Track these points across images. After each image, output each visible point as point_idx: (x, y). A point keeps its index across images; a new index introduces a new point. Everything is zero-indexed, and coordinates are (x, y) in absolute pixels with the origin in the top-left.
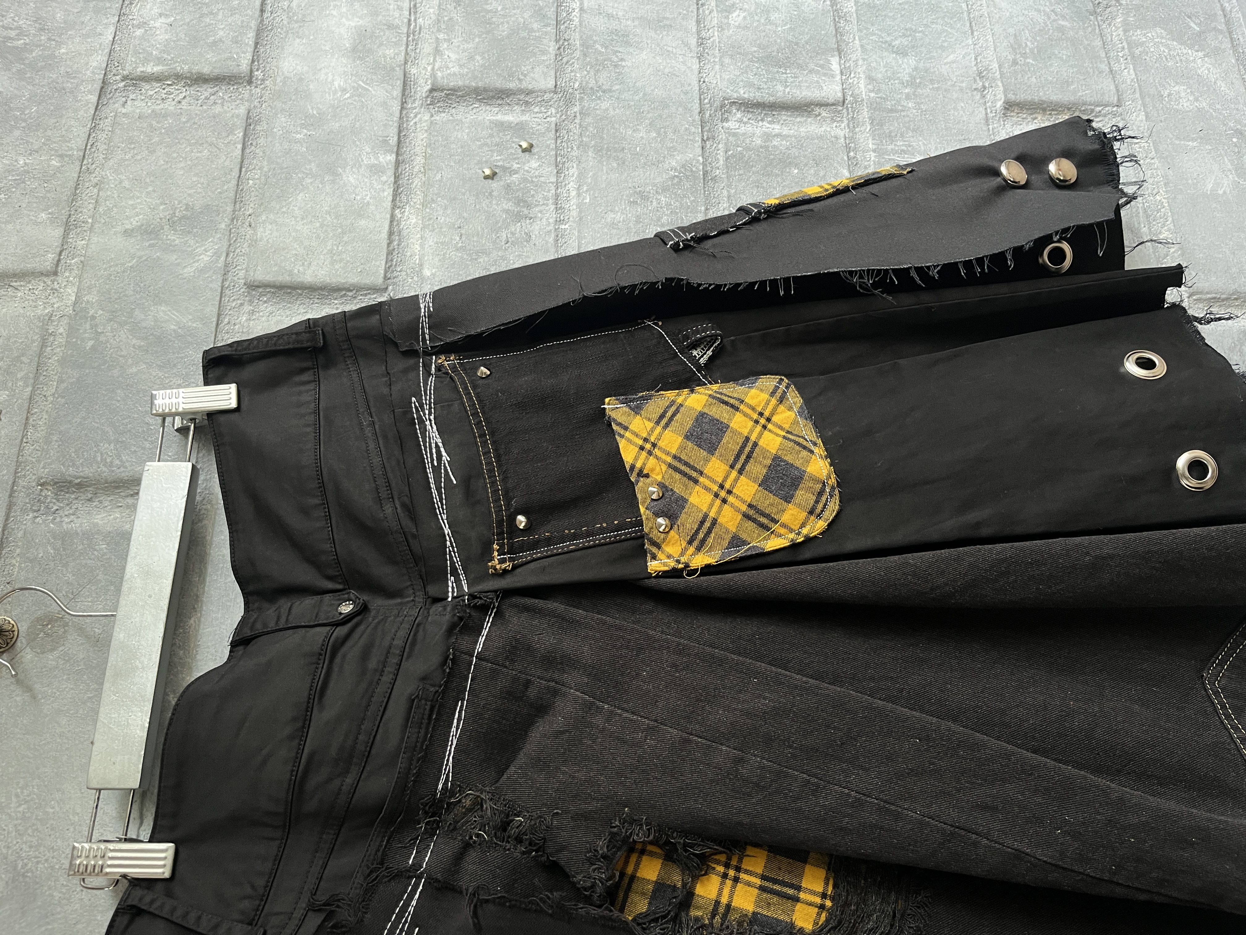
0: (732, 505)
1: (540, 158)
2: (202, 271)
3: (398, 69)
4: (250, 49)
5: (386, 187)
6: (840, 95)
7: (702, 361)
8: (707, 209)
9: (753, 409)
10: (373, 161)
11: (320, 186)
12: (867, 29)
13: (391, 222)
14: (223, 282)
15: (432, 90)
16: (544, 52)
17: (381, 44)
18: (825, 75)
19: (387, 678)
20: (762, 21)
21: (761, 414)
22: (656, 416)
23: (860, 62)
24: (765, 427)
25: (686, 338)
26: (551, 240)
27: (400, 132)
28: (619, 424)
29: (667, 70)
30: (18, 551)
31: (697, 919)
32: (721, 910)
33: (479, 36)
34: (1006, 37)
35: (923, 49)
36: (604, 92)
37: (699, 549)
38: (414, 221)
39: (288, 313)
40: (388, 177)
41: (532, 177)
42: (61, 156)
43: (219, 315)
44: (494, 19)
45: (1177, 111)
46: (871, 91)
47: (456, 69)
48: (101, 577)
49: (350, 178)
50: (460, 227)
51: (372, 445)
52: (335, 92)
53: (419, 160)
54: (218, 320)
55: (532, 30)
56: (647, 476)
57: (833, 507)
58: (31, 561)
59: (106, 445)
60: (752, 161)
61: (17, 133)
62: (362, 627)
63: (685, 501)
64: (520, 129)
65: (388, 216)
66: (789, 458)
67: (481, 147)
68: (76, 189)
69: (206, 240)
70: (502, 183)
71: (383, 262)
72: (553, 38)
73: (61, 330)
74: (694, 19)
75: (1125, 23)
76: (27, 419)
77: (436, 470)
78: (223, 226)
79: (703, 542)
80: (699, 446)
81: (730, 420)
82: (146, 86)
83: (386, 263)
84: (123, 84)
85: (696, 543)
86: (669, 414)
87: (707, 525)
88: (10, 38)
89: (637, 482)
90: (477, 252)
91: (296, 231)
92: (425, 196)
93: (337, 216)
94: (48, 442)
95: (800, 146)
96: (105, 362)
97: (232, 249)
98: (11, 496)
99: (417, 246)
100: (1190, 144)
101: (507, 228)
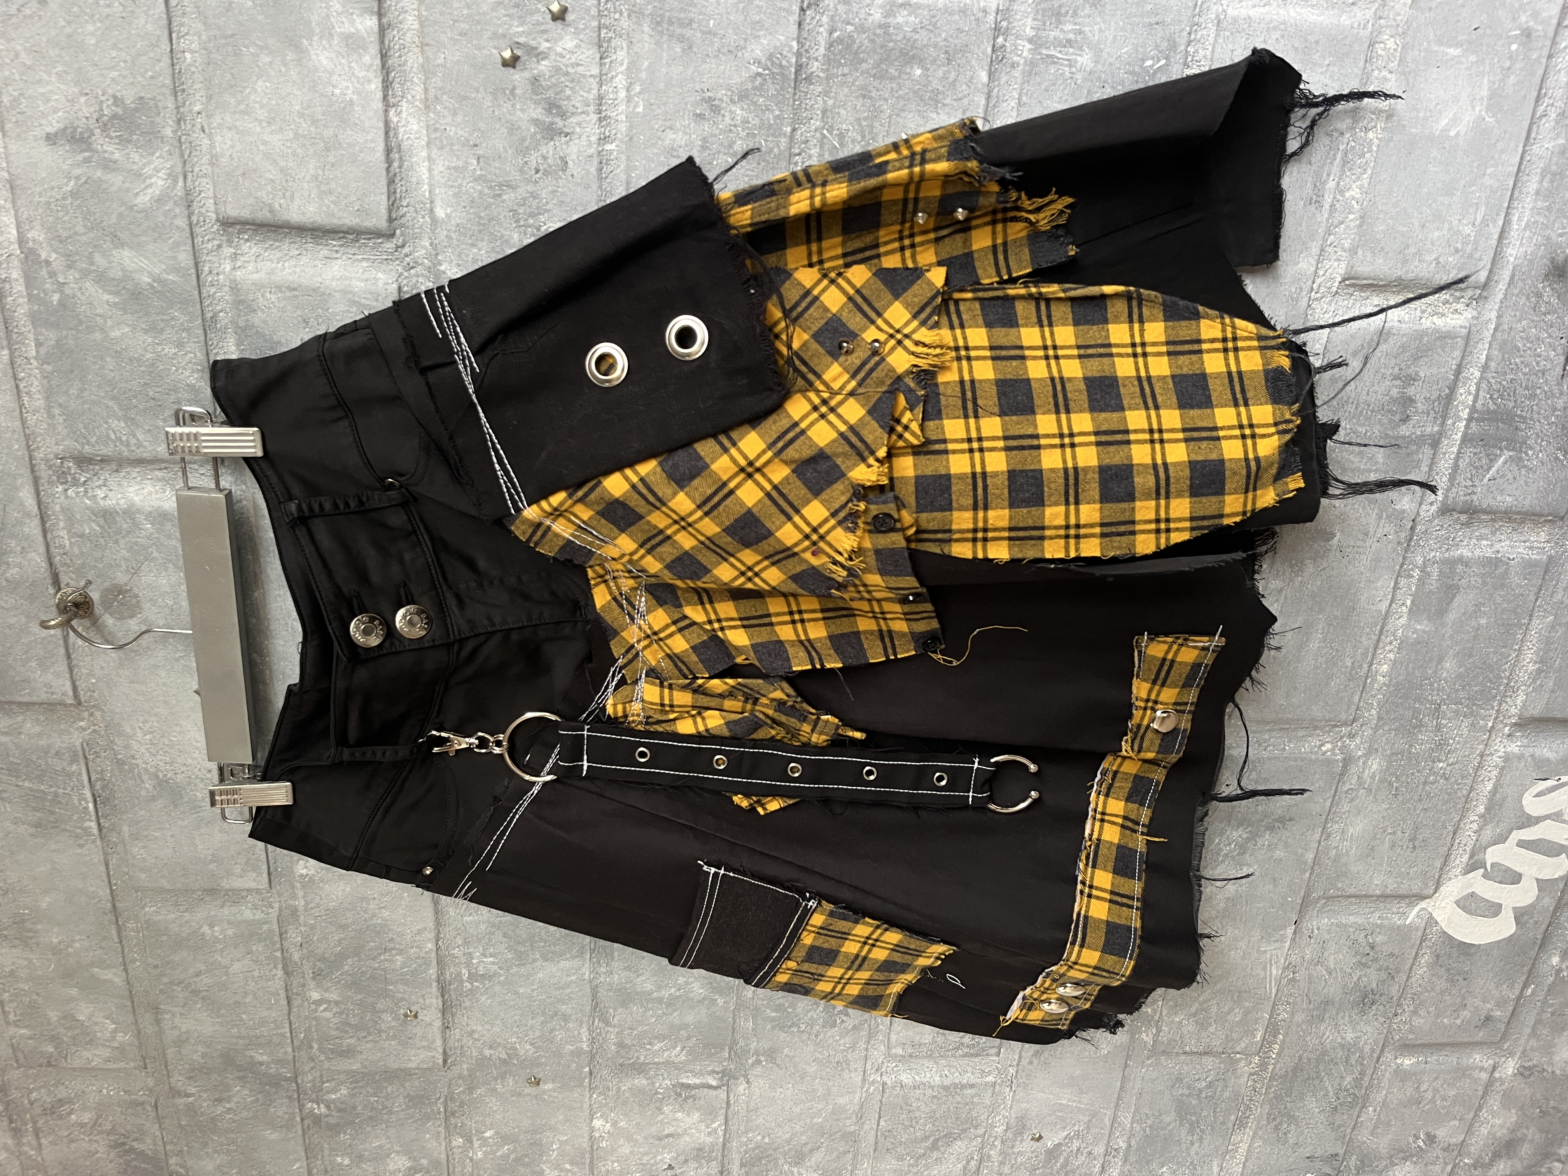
1: (577, 32)
2: (159, 201)
5: (371, 75)
8: (794, 130)
10: (347, 28)
11: (283, 69)
13: (386, 130)
14: (189, 217)
26: (593, 170)
38: (415, 127)
39: (279, 255)
40: (371, 57)
41: (566, 66)
43: (196, 264)
48: (155, 553)
49: (321, 57)
50: (476, 145)
53: (411, 22)
58: (79, 536)
59: (116, 422)
60: (863, 52)
65: (381, 125)
69: (152, 154)
70: (527, 74)
71: (384, 197)
73: (14, 276)
76: (17, 386)
78: (168, 132)
83: (389, 195)
90: (500, 185)
91: (264, 143)
92: (426, 90)
93: (314, 122)
94: (51, 416)
95: (932, 27)
96: (81, 322)
97: (188, 167)
98: (33, 471)
99: (425, 170)
100: (1451, 51)
101: (536, 149)
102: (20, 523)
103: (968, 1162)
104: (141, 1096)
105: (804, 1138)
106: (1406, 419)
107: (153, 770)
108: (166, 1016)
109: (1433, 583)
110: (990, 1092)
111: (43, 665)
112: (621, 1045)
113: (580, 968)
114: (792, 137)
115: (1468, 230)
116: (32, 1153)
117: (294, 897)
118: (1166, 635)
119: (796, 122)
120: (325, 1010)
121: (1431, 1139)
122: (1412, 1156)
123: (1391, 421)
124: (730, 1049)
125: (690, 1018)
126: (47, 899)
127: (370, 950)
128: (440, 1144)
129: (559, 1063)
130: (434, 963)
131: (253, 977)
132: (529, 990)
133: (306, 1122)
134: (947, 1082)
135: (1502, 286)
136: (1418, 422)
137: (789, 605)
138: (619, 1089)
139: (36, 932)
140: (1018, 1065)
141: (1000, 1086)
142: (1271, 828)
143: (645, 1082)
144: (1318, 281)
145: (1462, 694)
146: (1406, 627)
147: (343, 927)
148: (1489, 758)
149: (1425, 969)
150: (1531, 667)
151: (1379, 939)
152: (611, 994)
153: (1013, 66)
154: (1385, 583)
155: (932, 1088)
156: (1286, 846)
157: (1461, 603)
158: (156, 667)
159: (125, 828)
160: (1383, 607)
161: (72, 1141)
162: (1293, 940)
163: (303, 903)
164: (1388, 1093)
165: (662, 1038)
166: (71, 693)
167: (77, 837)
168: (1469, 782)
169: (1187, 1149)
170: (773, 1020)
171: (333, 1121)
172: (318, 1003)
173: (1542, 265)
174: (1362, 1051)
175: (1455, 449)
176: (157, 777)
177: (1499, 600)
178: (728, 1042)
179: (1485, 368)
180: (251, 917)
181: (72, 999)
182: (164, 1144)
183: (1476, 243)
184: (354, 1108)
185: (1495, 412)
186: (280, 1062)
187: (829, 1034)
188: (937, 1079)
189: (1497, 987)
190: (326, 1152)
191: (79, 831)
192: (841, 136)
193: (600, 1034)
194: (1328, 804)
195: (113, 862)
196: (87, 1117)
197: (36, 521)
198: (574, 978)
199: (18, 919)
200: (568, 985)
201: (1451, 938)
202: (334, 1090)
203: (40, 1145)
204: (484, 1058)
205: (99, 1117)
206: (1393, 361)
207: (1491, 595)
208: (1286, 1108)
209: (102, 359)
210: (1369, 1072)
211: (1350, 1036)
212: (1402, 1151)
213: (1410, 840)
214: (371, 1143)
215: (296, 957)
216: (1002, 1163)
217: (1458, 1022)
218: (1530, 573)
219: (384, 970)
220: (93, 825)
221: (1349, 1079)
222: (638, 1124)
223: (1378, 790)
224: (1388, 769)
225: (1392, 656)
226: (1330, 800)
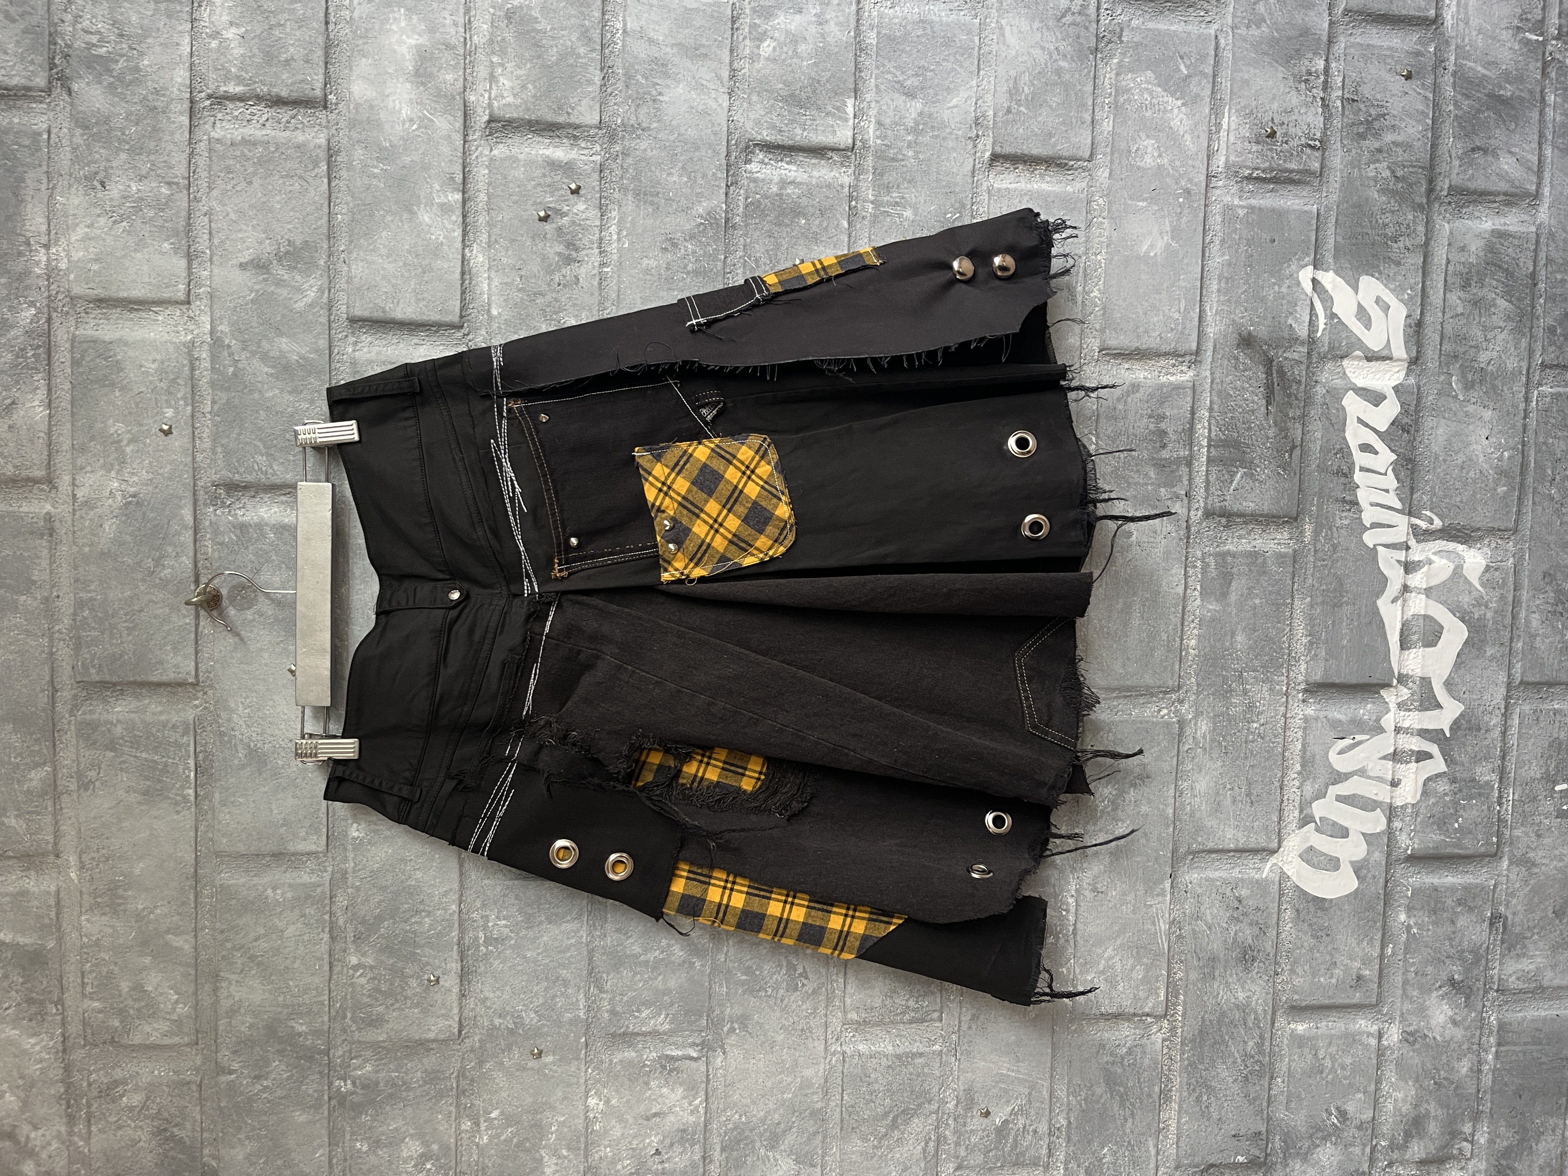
0: (722, 535)
1: (587, 200)
2: (310, 306)
3: (458, 97)
4: (321, 71)
5: (456, 227)
6: (850, 141)
7: (709, 418)
9: (743, 463)
10: (443, 199)
11: (400, 224)
12: (884, 65)
13: (462, 261)
14: (329, 317)
15: (489, 122)
16: (590, 82)
17: (441, 68)
18: (840, 118)
19: (486, 647)
20: (790, 53)
21: (748, 467)
22: (672, 464)
23: (873, 105)
24: (749, 478)
25: (698, 400)
26: (596, 283)
27: (464, 168)
28: (645, 470)
29: (700, 108)
30: (208, 536)
31: (683, 785)
32: (698, 780)
33: (531, 61)
34: (1007, 80)
35: (931, 91)
36: (643, 130)
37: (697, 565)
38: (481, 259)
39: (385, 343)
40: (457, 217)
41: (579, 220)
42: (169, 183)
43: (330, 347)
44: (544, 42)
45: (1139, 168)
46: (878, 138)
47: (510, 99)
48: (274, 558)
49: (425, 217)
50: (520, 269)
51: (464, 479)
52: (404, 122)
53: (482, 197)
55: (579, 56)
56: (664, 511)
57: (791, 538)
58: (221, 544)
59: (260, 457)
60: (767, 210)
61: (123, 156)
62: (467, 610)
63: (690, 530)
64: (568, 168)
65: (460, 257)
66: (763, 503)
67: (535, 188)
68: (189, 219)
69: (310, 276)
70: (554, 225)
71: (459, 302)
72: (599, 67)
73: (204, 355)
74: (728, 48)
75: (1120, 65)
76: (193, 432)
77: (512, 500)
78: (322, 262)
79: (700, 559)
80: (702, 490)
81: (725, 472)
82: (231, 106)
83: (461, 301)
84: (208, 103)
85: (695, 560)
86: (681, 463)
87: (704, 548)
88: (94, 45)
89: (656, 516)
90: (535, 294)
91: (384, 269)
92: (490, 236)
93: (417, 256)
94: (214, 453)
95: (810, 195)
96: (246, 387)
97: (332, 285)
98: (194, 495)
99: (485, 285)
100: (1141, 204)
101: (559, 271)
102: (178, 533)
103: (927, 1143)
104: (189, 1076)
105: (777, 1116)
106: (1164, 446)
107: (247, 741)
108: (224, 985)
109: (1213, 572)
110: (938, 1060)
111: (175, 650)
112: (613, 1012)
113: (578, 931)
114: (725, 262)
115: (1176, 315)
116: (81, 1143)
117: (345, 860)
119: (727, 253)
120: (361, 975)
121: (1343, 1115)
122: (1330, 1135)
123: (1154, 448)
124: (708, 1016)
125: (672, 983)
126: (141, 865)
127: (404, 912)
128: (451, 1125)
129: (559, 1033)
130: (456, 925)
131: (303, 941)
132: (535, 954)
133: (333, 1102)
134: (899, 1051)
135: (1209, 353)
136: (1174, 448)
138: (611, 1061)
139: (126, 899)
140: (959, 1030)
141: (947, 1055)
142: (1134, 785)
143: (633, 1054)
144: (1084, 352)
145: (1256, 663)
146: (1202, 606)
147: (383, 888)
148: (1292, 721)
149: (1290, 925)
150: (1305, 640)
151: (1244, 892)
152: (604, 958)
153: (863, 218)
154: (1178, 571)
155: (886, 1056)
156: (1149, 802)
157: (1237, 587)
158: (261, 650)
159: (217, 795)
160: (1180, 590)
161: (120, 1128)
162: (1172, 894)
163: (352, 864)
164: (1290, 1061)
165: (647, 1004)
166: (193, 673)
167: (176, 804)
168: (1280, 740)
169: (1122, 1125)
170: (743, 982)
171: (356, 1099)
172: (355, 968)
173: (1233, 339)
174: (1256, 1013)
175: (1204, 468)
176: (249, 747)
177: (1265, 584)
178: (706, 1009)
179: (1211, 410)
180: (308, 880)
181: (145, 968)
182: (202, 1130)
183: (1183, 324)
184: (377, 1084)
185: (1225, 440)
186: (317, 1033)
187: (792, 998)
188: (891, 1048)
189: (1358, 944)
190: (348, 1137)
191: (178, 798)
192: (757, 261)
193: (594, 1002)
194: (1175, 762)
195: (202, 828)
196: (136, 1099)
197: (191, 532)
198: (573, 941)
199: (112, 886)
200: (568, 949)
201: (1305, 893)
202: (360, 1067)
203: (90, 1133)
204: (494, 1028)
205: (148, 1098)
206: (1146, 405)
207: (1258, 580)
208: (1201, 1077)
209: (257, 412)
210: (1267, 1035)
211: (1241, 995)
212: (1319, 1129)
213: (1247, 795)
214: (389, 1125)
215: (341, 922)
216: (957, 1144)
217: (1334, 981)
218: (1283, 563)
219: (414, 932)
220: (191, 792)
221: (1251, 1044)
222: (628, 1101)
223: (1211, 749)
224: (1214, 729)
225: (1196, 632)
226: (1175, 759)
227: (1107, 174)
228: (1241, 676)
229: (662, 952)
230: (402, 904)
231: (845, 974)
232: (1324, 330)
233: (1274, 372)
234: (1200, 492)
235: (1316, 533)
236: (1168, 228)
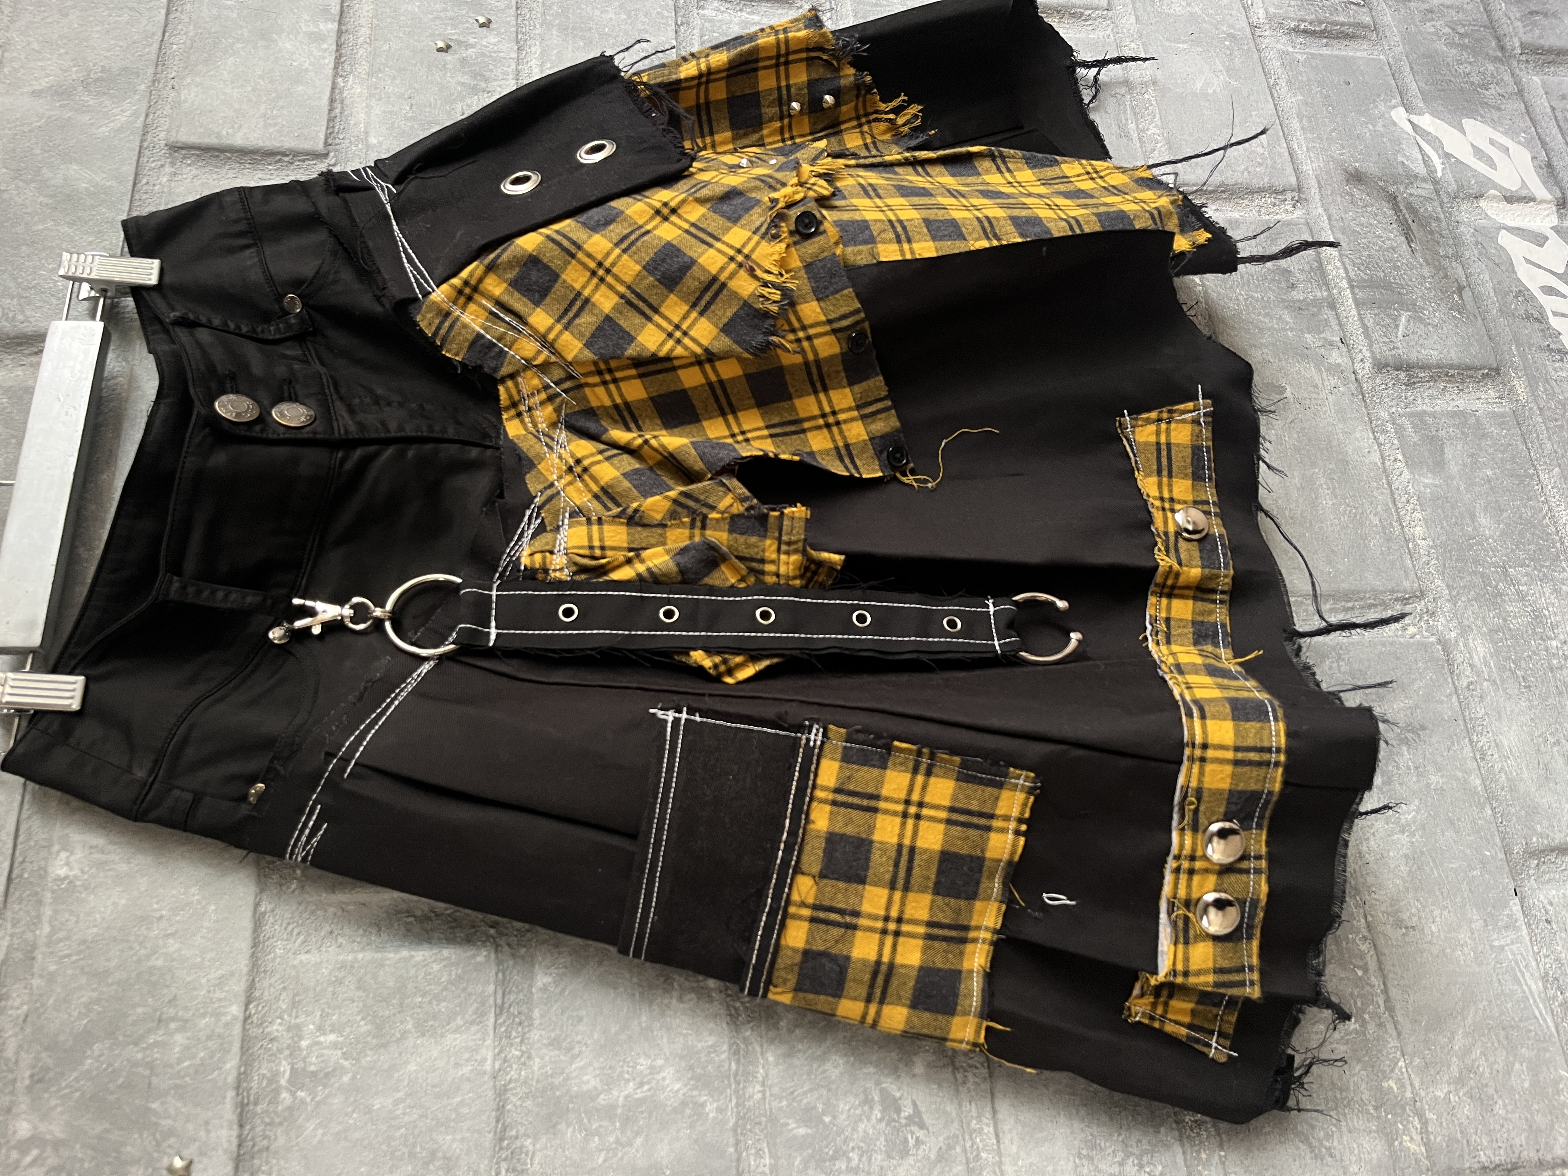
1: (499, 34)
2: (119, 130)
5: (327, 55)
11: (253, 51)
13: (333, 89)
14: (141, 142)
27: (343, 2)
38: (359, 90)
40: (329, 45)
41: (490, 52)
43: (137, 177)
45: (1168, 16)
49: (287, 44)
50: (410, 98)
54: (135, 179)
59: (8, 301)
65: (330, 83)
67: (433, 20)
69: (124, 101)
70: (457, 56)
71: (324, 128)
78: (143, 87)
83: (327, 128)
91: (225, 94)
92: (371, 67)
93: (272, 81)
97: (152, 110)
99: (363, 115)
100: (1181, 45)
101: (462, 100)
109: (1412, 436)
113: (477, 1049)
118: (1149, 410)
123: (1280, 289)
125: (663, 1152)
127: (134, 1023)
130: (236, 1047)
132: (389, 1101)
135: (1314, 189)
137: (729, 426)
145: (1521, 555)
146: (1414, 481)
147: (100, 976)
154: (1363, 435)
156: (1438, 767)
157: (1454, 455)
162: (1529, 925)
163: (47, 932)
170: (802, 1143)
173: (1339, 173)
175: (1354, 313)
177: (1491, 451)
185: (1370, 280)
194: (1456, 704)
198: (466, 1070)
200: (457, 1087)
207: (1479, 445)
218: (1503, 423)
219: (151, 1065)
223: (1503, 681)
224: (1497, 652)
225: (1418, 515)
226: (1454, 699)
227: (1133, 19)
228: (1505, 573)
229: (641, 1085)
230: (134, 1006)
231: (994, 1112)
232: (1443, 169)
233: (1402, 207)
234: (1359, 340)
235: (1532, 386)
236: (1221, 68)
